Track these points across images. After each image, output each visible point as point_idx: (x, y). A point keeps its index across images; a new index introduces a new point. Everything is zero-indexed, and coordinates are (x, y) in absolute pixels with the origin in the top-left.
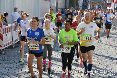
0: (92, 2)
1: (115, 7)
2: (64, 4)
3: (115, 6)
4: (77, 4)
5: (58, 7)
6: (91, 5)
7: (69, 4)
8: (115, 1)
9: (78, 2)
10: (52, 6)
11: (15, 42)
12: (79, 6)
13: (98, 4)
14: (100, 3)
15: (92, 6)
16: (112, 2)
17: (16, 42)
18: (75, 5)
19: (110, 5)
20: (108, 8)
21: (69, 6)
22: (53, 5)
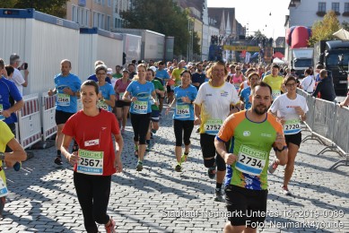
0: (238, 45)
1: (293, 58)
2: (162, 47)
3: (294, 56)
4: (197, 49)
5: (146, 56)
6: (231, 52)
7: (174, 49)
8: (294, 42)
9: (199, 43)
10: (131, 53)
11: (27, 144)
12: (199, 54)
13: (250, 48)
14: (255, 47)
15: (233, 55)
16: (287, 45)
17: (30, 145)
18: (191, 52)
19: (280, 52)
20: (276, 61)
21: (175, 53)
22: (131, 49)
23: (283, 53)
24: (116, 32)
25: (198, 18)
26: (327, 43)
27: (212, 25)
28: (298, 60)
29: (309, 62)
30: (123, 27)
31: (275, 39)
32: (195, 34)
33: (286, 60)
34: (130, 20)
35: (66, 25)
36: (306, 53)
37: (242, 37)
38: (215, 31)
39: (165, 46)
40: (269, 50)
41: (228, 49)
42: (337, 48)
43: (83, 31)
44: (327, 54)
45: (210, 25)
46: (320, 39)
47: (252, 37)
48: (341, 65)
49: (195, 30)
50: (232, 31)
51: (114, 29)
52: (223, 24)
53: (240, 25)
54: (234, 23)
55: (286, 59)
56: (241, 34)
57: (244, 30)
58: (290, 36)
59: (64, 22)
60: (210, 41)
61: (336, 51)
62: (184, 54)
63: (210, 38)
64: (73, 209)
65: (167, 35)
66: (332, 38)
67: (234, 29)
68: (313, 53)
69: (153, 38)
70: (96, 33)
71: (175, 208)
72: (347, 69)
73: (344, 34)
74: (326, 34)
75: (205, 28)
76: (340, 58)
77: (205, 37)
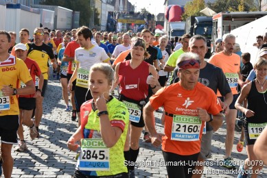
0: (128, 18)
1: (170, 29)
2: (70, 20)
4: (97, 22)
5: (58, 27)
6: (123, 24)
7: (80, 21)
8: (171, 16)
9: (99, 17)
10: (46, 24)
12: (99, 25)
13: (137, 22)
14: (142, 21)
15: (125, 26)
16: (165, 19)
18: (92, 24)
19: (161, 24)
20: (157, 31)
22: (46, 22)
23: (163, 26)
24: (35, 7)
26: (196, 18)
27: (109, 4)
28: (174, 30)
29: (182, 32)
32: (96, 10)
36: (180, 25)
37: (132, 13)
38: (111, 8)
39: (73, 19)
40: (152, 23)
41: (121, 22)
42: (204, 22)
43: (9, 6)
44: (195, 27)
45: (107, 3)
46: (190, 15)
47: (139, 13)
48: (206, 35)
49: (96, 7)
51: (33, 5)
52: (117, 3)
53: (130, 4)
54: (126, 3)
55: (164, 30)
56: (131, 10)
57: (133, 7)
58: (168, 12)
60: (107, 15)
61: (202, 24)
62: (88, 25)
63: (107, 13)
65: (74, 11)
66: (199, 14)
67: (126, 7)
68: (185, 25)
69: (63, 13)
70: (19, 8)
72: (211, 38)
73: (208, 12)
74: (195, 11)
75: (104, 5)
76: (206, 29)
77: (103, 12)
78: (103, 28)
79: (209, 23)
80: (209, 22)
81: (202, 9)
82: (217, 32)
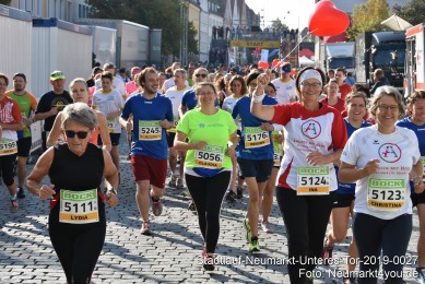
0: (247, 39)
1: (326, 57)
2: (145, 44)
3: (329, 54)
4: (193, 46)
5: (123, 58)
6: (241, 50)
7: (162, 46)
9: (196, 38)
10: (101, 52)
12: (197, 53)
13: (266, 44)
14: (275, 43)
15: (244, 56)
16: (317, 38)
18: (184, 49)
19: (308, 48)
20: (303, 60)
21: (163, 52)
22: (102, 47)
23: (313, 50)
24: (81, 23)
25: (194, 3)
26: (374, 35)
27: (214, 13)
28: (334, 59)
29: (349, 61)
30: (90, 16)
31: (300, 30)
32: (190, 24)
33: (317, 59)
34: (100, 6)
35: (13, 16)
36: (345, 49)
37: (256, 29)
38: (218, 21)
39: (150, 43)
40: (294, 45)
41: (236, 45)
42: (388, 42)
43: (37, 23)
44: (374, 51)
45: (210, 12)
46: (363, 30)
48: (395, 65)
49: (190, 20)
50: (241, 21)
52: (228, 10)
53: (250, 12)
54: (244, 10)
55: (316, 57)
56: (254, 24)
57: (257, 18)
59: (11, 10)
60: (210, 34)
61: (386, 46)
62: (176, 53)
64: (34, 274)
65: (151, 28)
66: (379, 28)
67: (244, 18)
68: (355, 49)
69: (132, 32)
70: (54, 25)
71: (177, 268)
72: (403, 71)
73: (397, 23)
74: (371, 22)
75: (204, 16)
76: (393, 55)
77: (203, 29)
78: (204, 58)
79: (400, 43)
80: (399, 41)
81: (384, 19)
82: (414, 59)
